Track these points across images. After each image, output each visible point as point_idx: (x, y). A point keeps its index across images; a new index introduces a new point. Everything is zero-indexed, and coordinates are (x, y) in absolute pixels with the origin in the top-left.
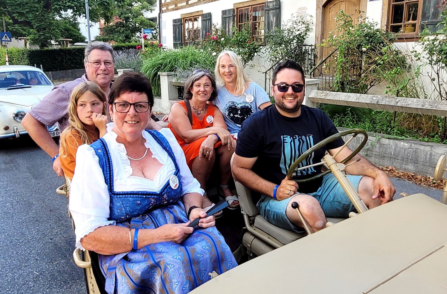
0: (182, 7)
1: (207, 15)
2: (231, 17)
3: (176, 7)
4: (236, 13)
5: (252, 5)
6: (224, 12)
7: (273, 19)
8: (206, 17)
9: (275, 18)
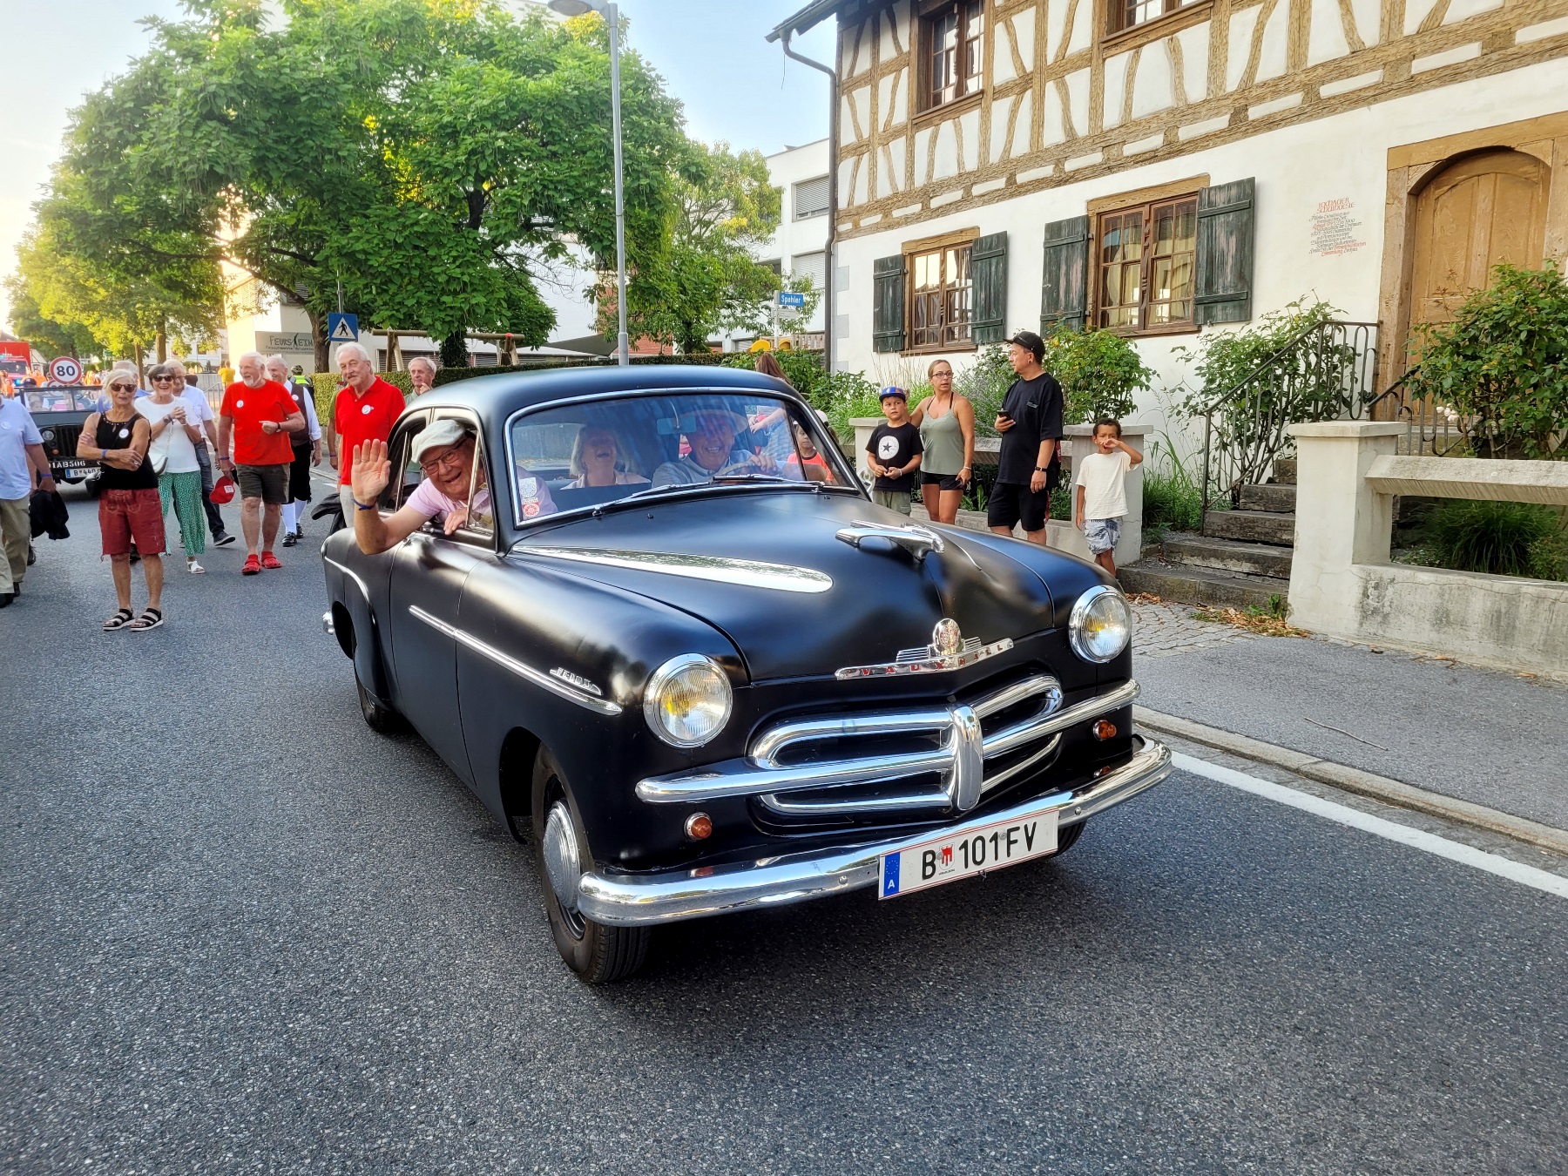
0: (907, 221)
1: (995, 239)
2: (1079, 245)
3: (889, 220)
4: (1093, 232)
5: (1151, 203)
6: (1053, 229)
7: (1227, 244)
8: (990, 248)
9: (1233, 240)
